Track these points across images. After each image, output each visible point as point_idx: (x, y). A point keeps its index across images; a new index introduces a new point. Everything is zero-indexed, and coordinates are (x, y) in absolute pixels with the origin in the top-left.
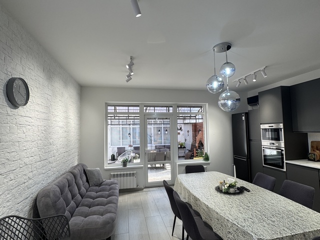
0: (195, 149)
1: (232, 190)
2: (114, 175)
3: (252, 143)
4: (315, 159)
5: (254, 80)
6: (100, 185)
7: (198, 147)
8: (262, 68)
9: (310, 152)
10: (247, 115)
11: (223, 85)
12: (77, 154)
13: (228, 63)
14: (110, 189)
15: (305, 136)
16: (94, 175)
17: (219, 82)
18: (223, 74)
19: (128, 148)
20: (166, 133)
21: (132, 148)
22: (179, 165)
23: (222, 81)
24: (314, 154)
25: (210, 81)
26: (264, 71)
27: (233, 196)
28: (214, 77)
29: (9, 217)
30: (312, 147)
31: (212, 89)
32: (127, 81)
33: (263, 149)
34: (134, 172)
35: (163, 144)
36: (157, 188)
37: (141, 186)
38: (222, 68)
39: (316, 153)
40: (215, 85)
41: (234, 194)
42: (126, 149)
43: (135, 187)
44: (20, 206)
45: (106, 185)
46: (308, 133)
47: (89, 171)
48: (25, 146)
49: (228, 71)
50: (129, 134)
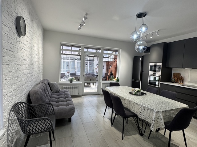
0: (107, 77)
1: (138, 93)
2: (65, 87)
3: (143, 73)
4: (174, 82)
5: (151, 37)
6: (58, 92)
7: (109, 75)
8: (157, 31)
9: (172, 78)
10: (143, 57)
11: (140, 37)
12: (42, 73)
13: (144, 24)
14: (65, 94)
15: (171, 70)
16: (55, 86)
17: (137, 35)
18: (140, 31)
19: (66, 74)
20: (91, 66)
21: (69, 74)
22: (103, 83)
23: (139, 35)
24: (174, 79)
25: (132, 34)
26: (157, 32)
27: (139, 96)
28: (135, 32)
29: (21, 102)
30: (174, 76)
31: (133, 39)
32: (79, 29)
33: (149, 76)
34: (77, 86)
35: (88, 73)
36: (89, 96)
37: (81, 94)
38: (141, 27)
39: (175, 79)
40: (135, 37)
41: (139, 95)
42: (65, 74)
43: (77, 94)
44: (22, 98)
45: (62, 92)
46: (173, 69)
47: (51, 84)
48: (23, 63)
49: (144, 29)
50: (68, 65)
